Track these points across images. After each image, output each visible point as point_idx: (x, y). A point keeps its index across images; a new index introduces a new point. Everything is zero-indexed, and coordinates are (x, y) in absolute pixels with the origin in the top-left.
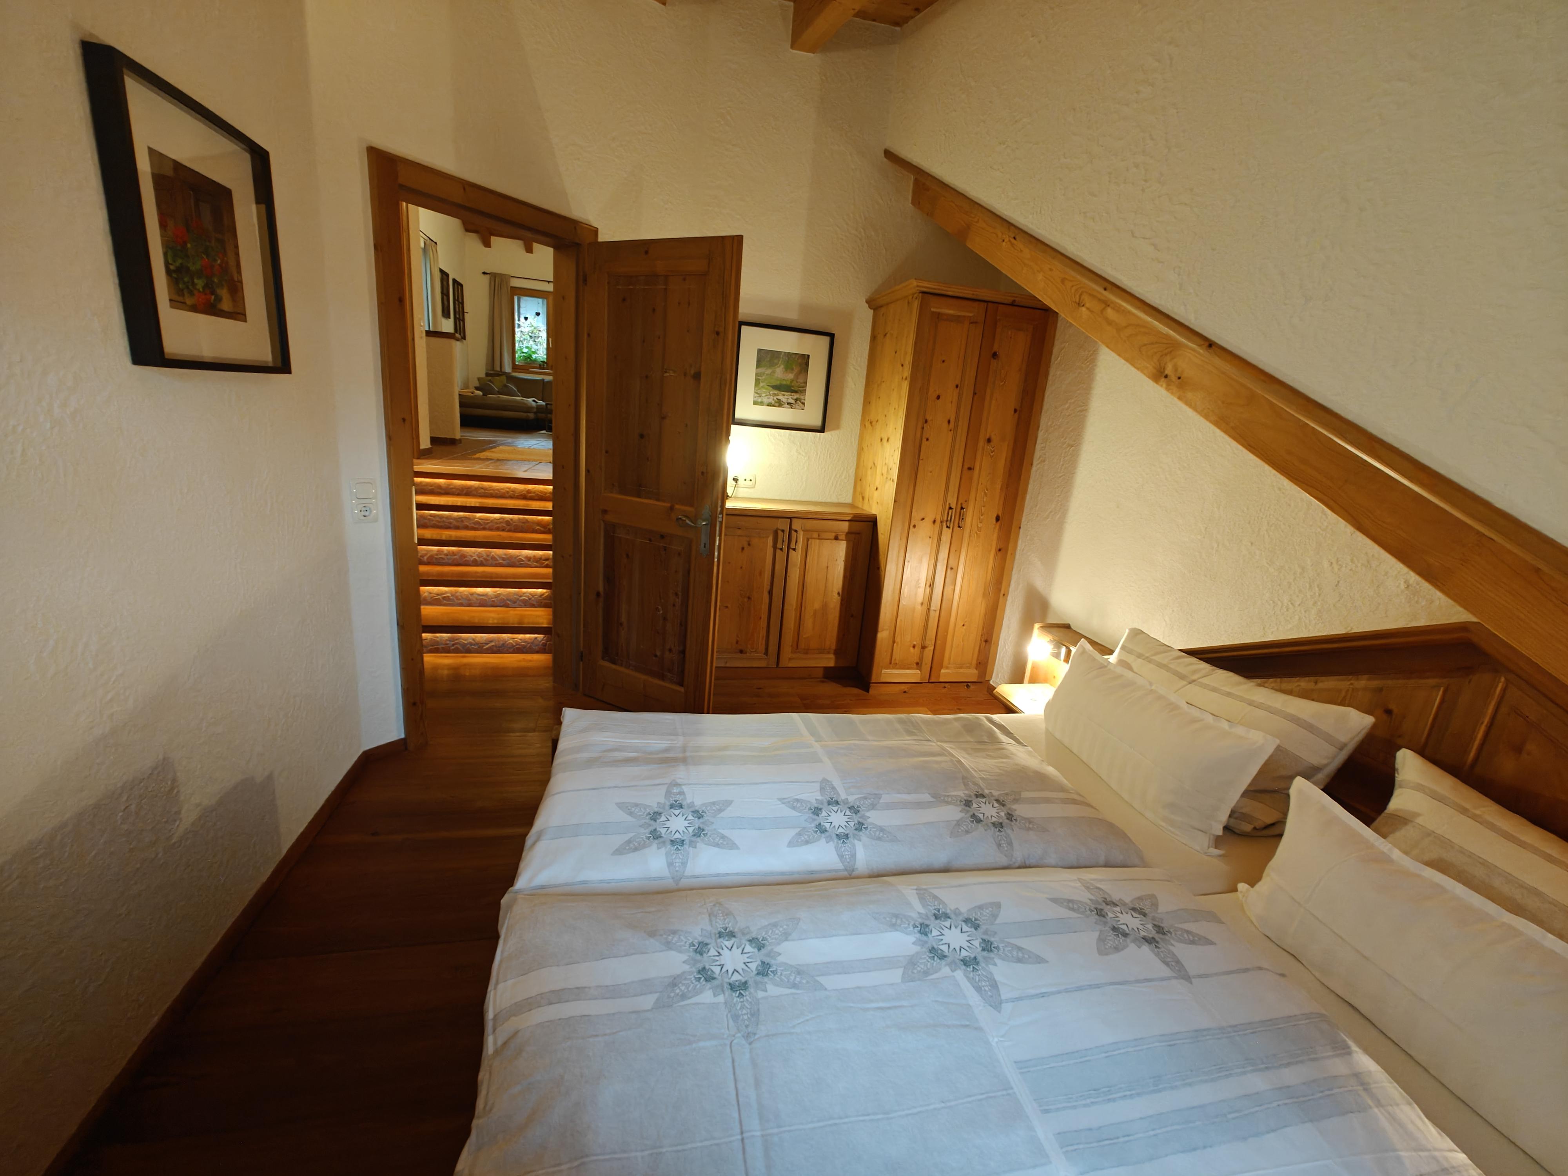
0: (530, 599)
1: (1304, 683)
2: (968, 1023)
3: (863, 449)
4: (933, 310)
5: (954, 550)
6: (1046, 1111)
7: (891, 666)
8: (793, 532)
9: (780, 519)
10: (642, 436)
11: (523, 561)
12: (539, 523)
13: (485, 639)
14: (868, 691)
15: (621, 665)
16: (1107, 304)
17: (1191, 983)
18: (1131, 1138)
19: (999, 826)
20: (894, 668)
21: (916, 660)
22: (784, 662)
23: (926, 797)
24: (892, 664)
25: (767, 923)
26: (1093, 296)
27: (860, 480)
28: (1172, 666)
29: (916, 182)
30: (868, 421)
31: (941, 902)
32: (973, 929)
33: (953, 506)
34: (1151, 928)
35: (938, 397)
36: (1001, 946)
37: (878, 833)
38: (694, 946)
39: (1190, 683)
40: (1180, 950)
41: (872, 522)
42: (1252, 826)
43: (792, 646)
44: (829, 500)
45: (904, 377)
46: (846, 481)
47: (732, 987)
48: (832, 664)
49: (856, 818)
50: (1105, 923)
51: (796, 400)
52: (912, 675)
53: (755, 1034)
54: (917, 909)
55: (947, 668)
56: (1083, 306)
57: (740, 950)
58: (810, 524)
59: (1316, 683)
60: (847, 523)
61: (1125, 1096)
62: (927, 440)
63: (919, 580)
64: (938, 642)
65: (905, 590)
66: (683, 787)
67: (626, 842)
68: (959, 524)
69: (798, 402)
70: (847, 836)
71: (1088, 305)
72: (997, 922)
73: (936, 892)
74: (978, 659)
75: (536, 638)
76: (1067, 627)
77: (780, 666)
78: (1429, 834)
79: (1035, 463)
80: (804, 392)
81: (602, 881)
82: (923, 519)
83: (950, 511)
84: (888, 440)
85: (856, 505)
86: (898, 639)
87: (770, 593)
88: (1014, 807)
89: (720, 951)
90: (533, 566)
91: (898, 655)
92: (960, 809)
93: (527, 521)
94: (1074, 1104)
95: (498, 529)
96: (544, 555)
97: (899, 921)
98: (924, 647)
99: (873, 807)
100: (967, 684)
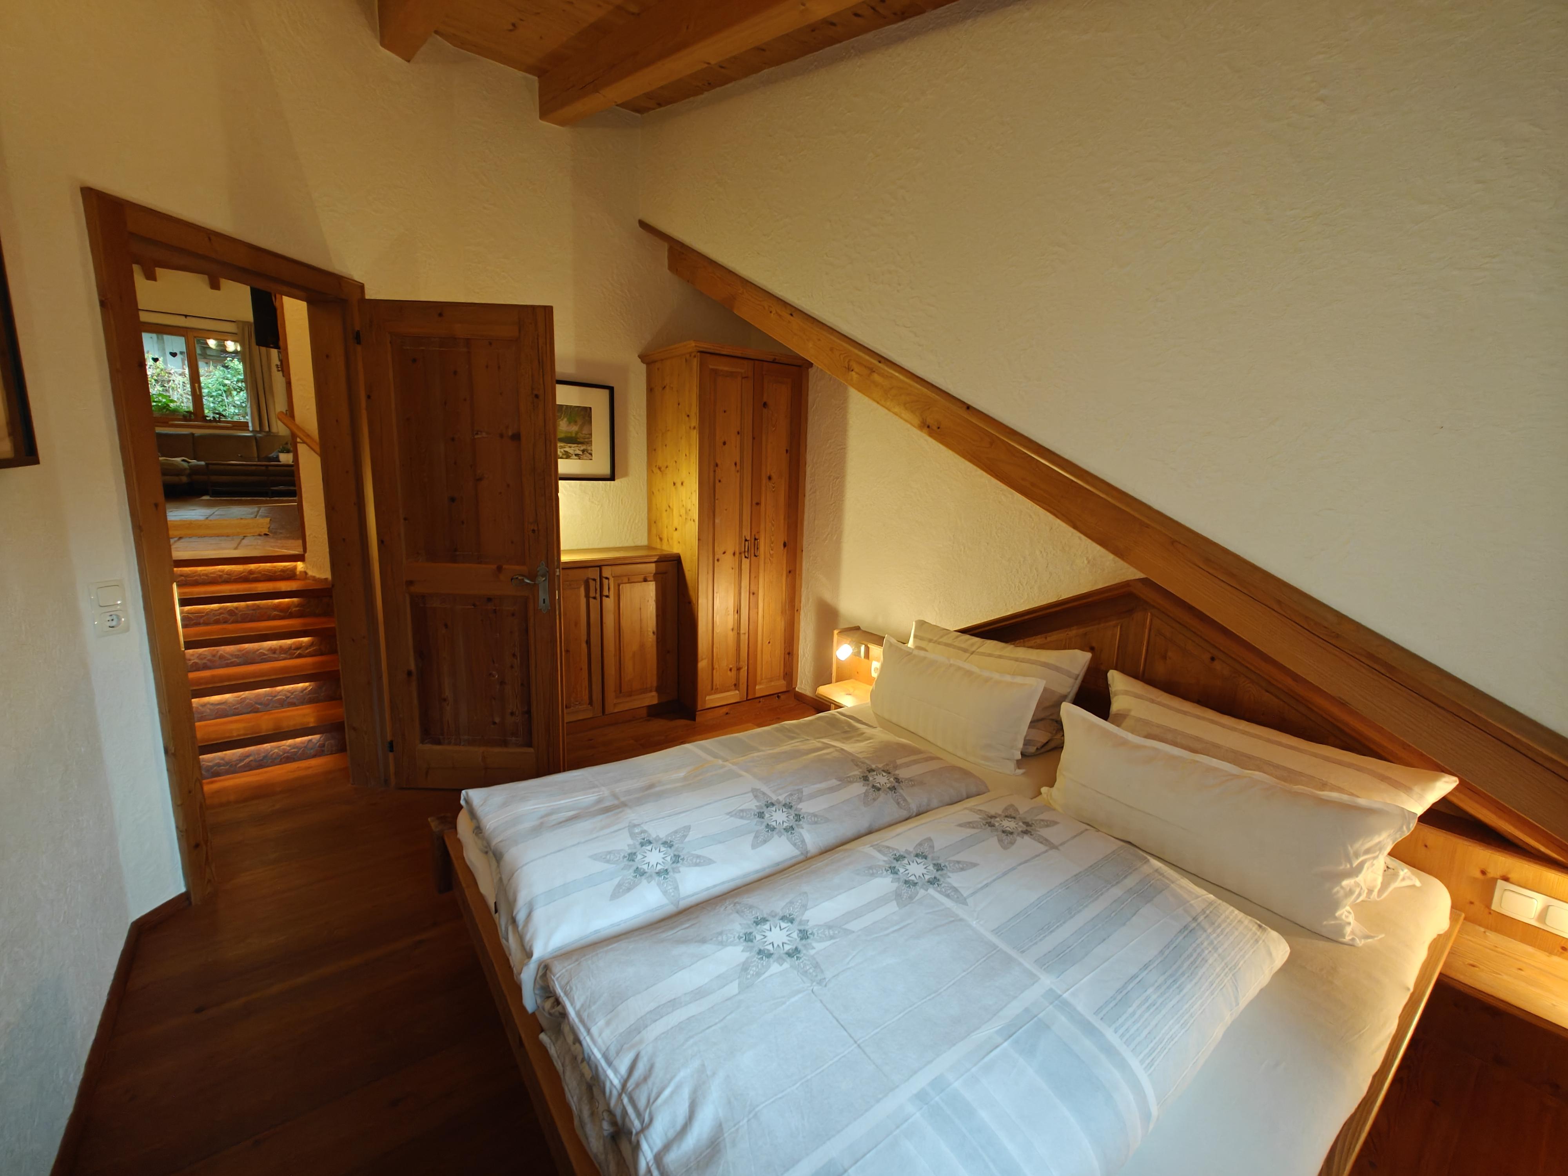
0: (288, 697)
1: (1039, 640)
2: (953, 919)
3: (653, 493)
4: (711, 367)
5: (754, 576)
6: (1023, 952)
7: (713, 691)
8: (604, 579)
9: (590, 569)
10: (453, 500)
11: (265, 654)
12: (276, 607)
13: (238, 755)
14: (695, 720)
15: (449, 744)
16: (872, 370)
17: (1058, 849)
18: (1072, 947)
19: (893, 789)
20: (715, 693)
21: (734, 682)
22: (610, 709)
23: (834, 782)
24: (714, 690)
25: (785, 904)
26: (860, 364)
27: (655, 522)
28: (955, 644)
29: (671, 250)
30: (654, 466)
31: (893, 849)
32: (924, 860)
33: (748, 538)
34: (1022, 825)
35: (724, 443)
36: (947, 864)
37: (813, 819)
38: (742, 937)
39: (972, 654)
40: (1045, 832)
41: (676, 561)
42: (1035, 748)
43: (615, 691)
44: (626, 545)
45: (692, 427)
46: (640, 525)
47: (789, 954)
48: (655, 701)
49: (792, 812)
50: (997, 830)
51: (583, 451)
52: (732, 696)
53: (825, 979)
54: (881, 859)
55: (760, 684)
56: (852, 370)
57: (778, 928)
58: (619, 570)
59: (1046, 638)
60: (653, 565)
61: (1058, 926)
62: (720, 481)
63: (727, 608)
64: (751, 662)
65: (717, 618)
66: (642, 826)
67: (617, 886)
68: (754, 553)
69: (585, 452)
70: (792, 828)
71: (856, 370)
72: (935, 850)
73: (886, 844)
74: (784, 672)
75: (310, 741)
76: (858, 628)
77: (606, 713)
78: (1140, 720)
79: (807, 495)
80: (589, 443)
81: (612, 925)
82: (724, 553)
83: (747, 543)
84: (682, 484)
85: (654, 546)
86: (716, 666)
87: (588, 642)
88: (897, 772)
89: (764, 934)
90: (281, 658)
91: (717, 680)
92: (862, 784)
93: (258, 607)
94: (1035, 941)
95: (217, 622)
96: (294, 643)
97: (875, 871)
98: (739, 669)
99: (800, 800)
100: (778, 695)
